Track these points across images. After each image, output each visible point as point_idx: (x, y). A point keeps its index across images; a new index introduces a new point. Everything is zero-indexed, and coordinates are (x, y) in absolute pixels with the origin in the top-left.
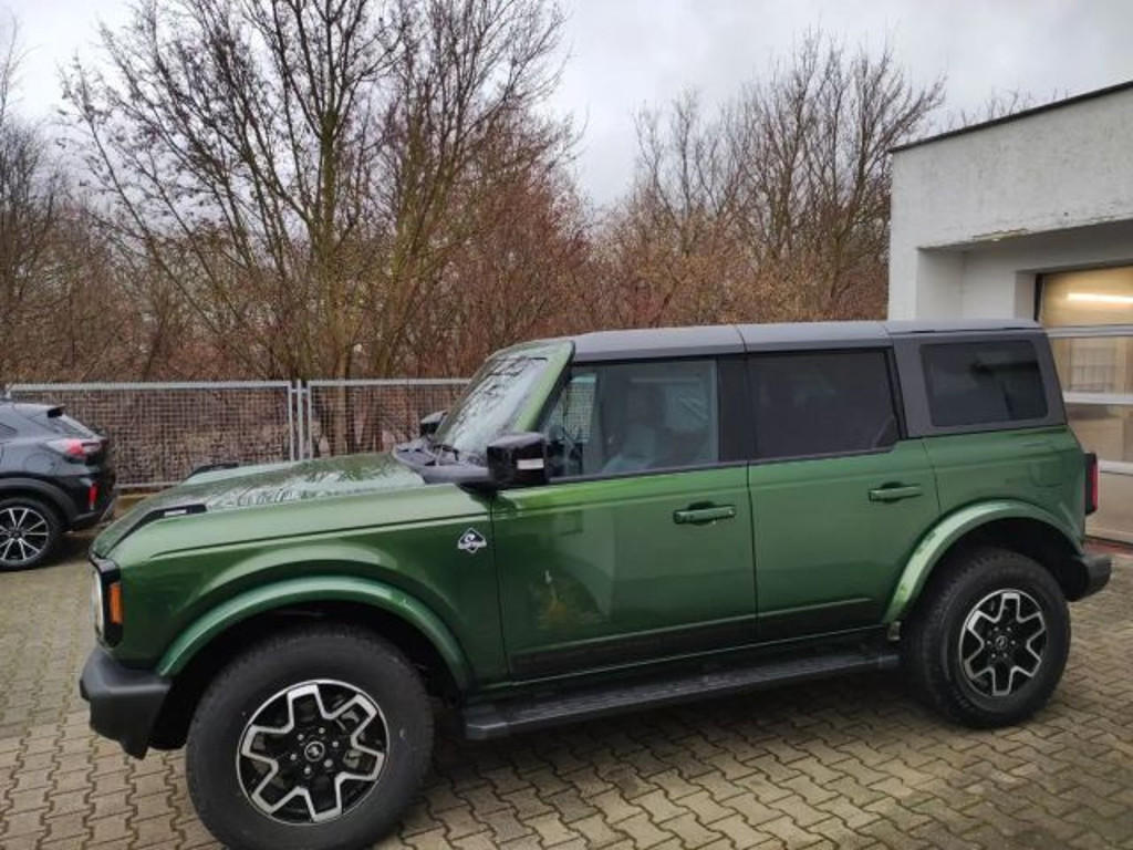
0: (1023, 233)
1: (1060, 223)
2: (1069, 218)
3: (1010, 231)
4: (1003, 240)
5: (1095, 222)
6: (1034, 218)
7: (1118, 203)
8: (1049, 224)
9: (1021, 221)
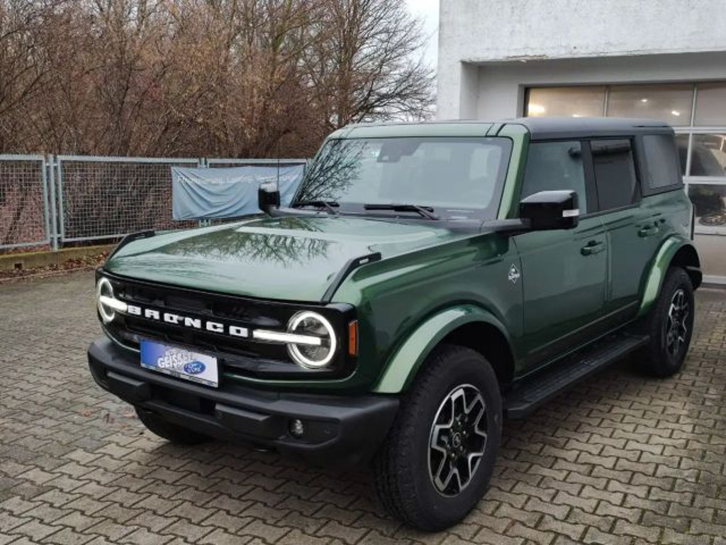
0: (545, 58)
1: (571, 53)
2: (575, 51)
3: (535, 56)
4: (528, 61)
5: (594, 55)
6: (553, 48)
7: (609, 44)
8: (563, 54)
9: (542, 49)
